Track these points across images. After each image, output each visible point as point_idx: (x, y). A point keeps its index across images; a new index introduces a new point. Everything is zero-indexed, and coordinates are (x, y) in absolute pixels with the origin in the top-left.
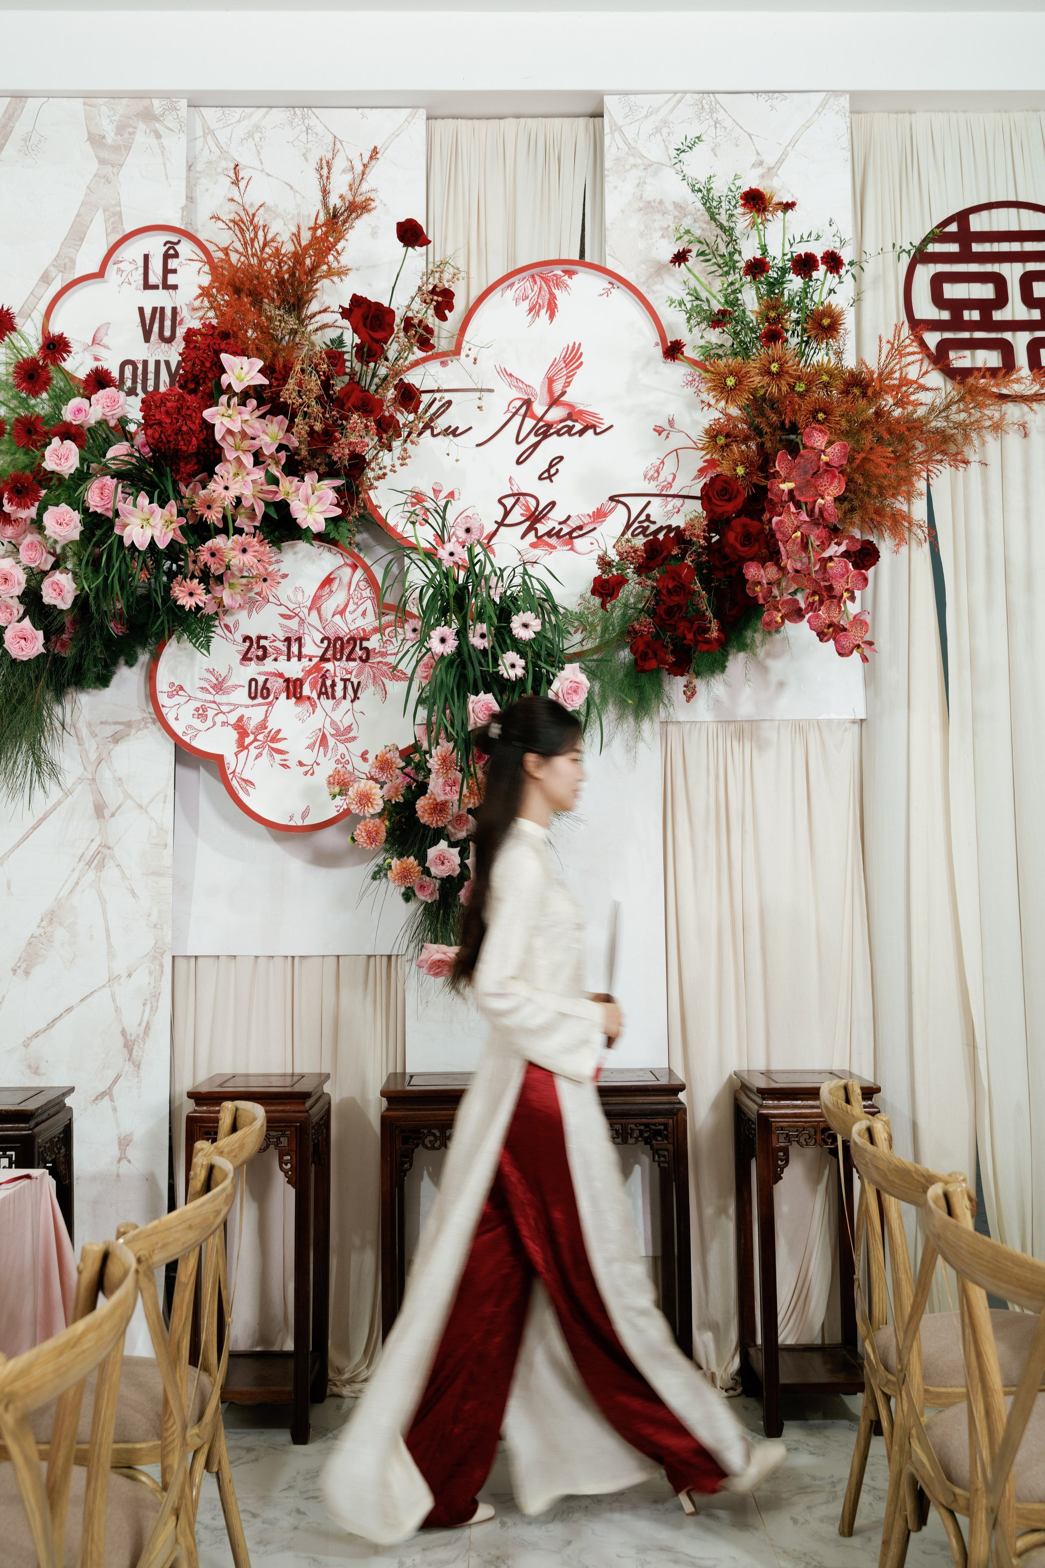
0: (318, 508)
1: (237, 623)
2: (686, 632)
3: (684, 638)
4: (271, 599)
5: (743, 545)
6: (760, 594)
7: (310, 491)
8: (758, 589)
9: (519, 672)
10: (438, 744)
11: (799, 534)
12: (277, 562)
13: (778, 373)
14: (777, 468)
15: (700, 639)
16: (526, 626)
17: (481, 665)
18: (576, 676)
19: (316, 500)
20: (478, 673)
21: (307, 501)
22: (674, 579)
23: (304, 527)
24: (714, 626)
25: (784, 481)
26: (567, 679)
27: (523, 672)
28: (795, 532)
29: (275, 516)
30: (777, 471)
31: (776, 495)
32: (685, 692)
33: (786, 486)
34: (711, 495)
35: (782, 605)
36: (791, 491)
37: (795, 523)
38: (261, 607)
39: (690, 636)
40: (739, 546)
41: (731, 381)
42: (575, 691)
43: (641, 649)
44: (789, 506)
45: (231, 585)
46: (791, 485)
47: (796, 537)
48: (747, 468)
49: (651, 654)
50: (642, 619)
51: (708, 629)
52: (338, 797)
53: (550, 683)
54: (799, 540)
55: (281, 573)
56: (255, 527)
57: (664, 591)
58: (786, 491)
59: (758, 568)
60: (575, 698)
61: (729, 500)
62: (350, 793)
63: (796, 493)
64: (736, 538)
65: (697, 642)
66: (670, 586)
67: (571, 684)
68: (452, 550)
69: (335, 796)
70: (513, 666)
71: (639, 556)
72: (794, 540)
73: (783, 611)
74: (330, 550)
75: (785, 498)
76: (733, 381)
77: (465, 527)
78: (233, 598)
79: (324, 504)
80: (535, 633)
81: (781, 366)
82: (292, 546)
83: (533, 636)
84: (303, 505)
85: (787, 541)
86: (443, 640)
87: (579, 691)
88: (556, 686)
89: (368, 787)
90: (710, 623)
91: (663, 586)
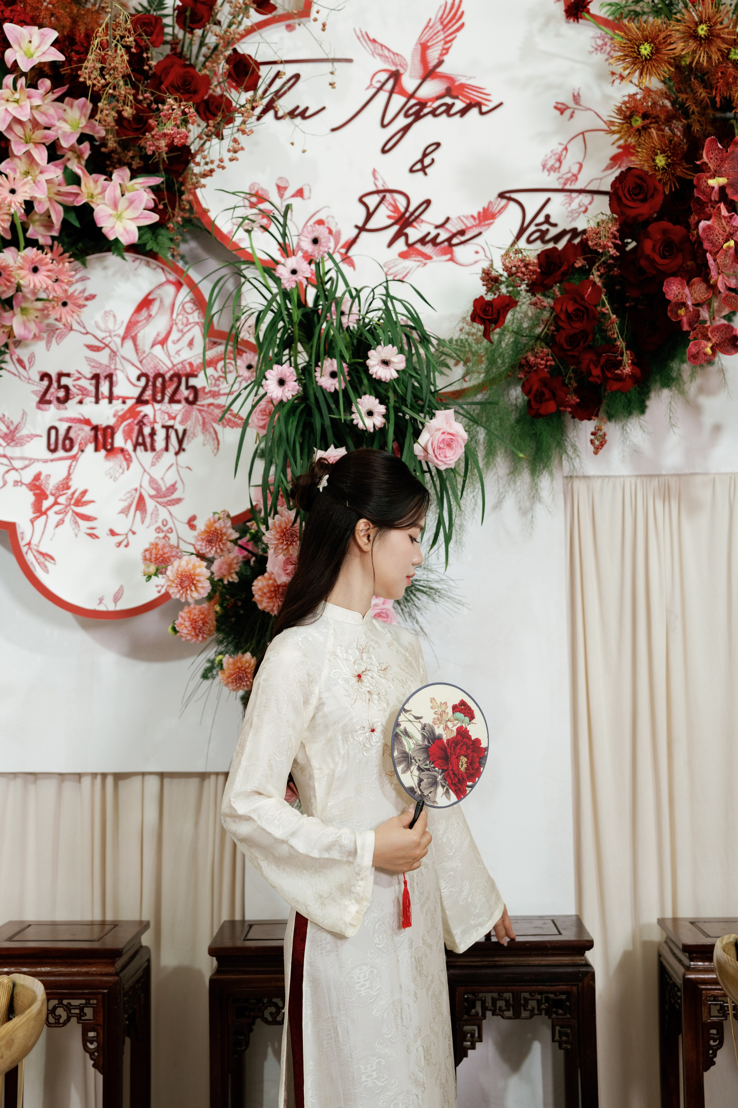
0: (129, 214)
1: (32, 358)
2: (592, 367)
3: (590, 374)
4: (75, 326)
5: (663, 257)
6: (685, 319)
7: (118, 192)
8: (682, 312)
9: (378, 421)
10: (276, 513)
11: (732, 243)
12: (83, 279)
13: (707, 38)
14: (705, 159)
15: (609, 375)
16: (386, 363)
17: (330, 411)
18: (451, 426)
19: (126, 204)
20: (328, 423)
21: (115, 205)
22: (575, 301)
23: (112, 238)
24: (627, 359)
25: (713, 177)
26: (439, 430)
27: (383, 420)
28: (727, 240)
29: (77, 224)
30: (705, 164)
31: (704, 193)
32: (592, 442)
33: (715, 182)
34: (621, 194)
35: (712, 332)
36: (722, 189)
37: (728, 229)
38: (61, 337)
39: (596, 372)
40: (657, 258)
41: (645, 50)
42: (449, 445)
43: (535, 388)
44: (719, 208)
45: (24, 311)
46: (722, 181)
47: (729, 247)
48: (668, 157)
49: (548, 394)
50: (538, 349)
51: (619, 364)
52: (153, 577)
53: (417, 434)
54: (732, 251)
55: (86, 294)
56: (53, 238)
57: (563, 316)
58: (716, 188)
59: (682, 284)
60: (449, 453)
61: (644, 200)
62: (169, 573)
63: (729, 191)
64: (654, 248)
65: (606, 379)
66: (570, 309)
67: (443, 436)
68: (295, 266)
69: (149, 577)
70: (370, 413)
71: (530, 271)
72: (726, 251)
73: (714, 340)
74: (148, 264)
75: (715, 197)
76: (649, 49)
77: (312, 236)
78: (25, 327)
79: (136, 209)
80: (398, 371)
81: (710, 28)
82: (101, 260)
83: (395, 375)
84: (110, 211)
85: (718, 252)
86: (282, 382)
87: (454, 445)
88: (424, 438)
89: (191, 566)
90: (622, 355)
91: (561, 310)
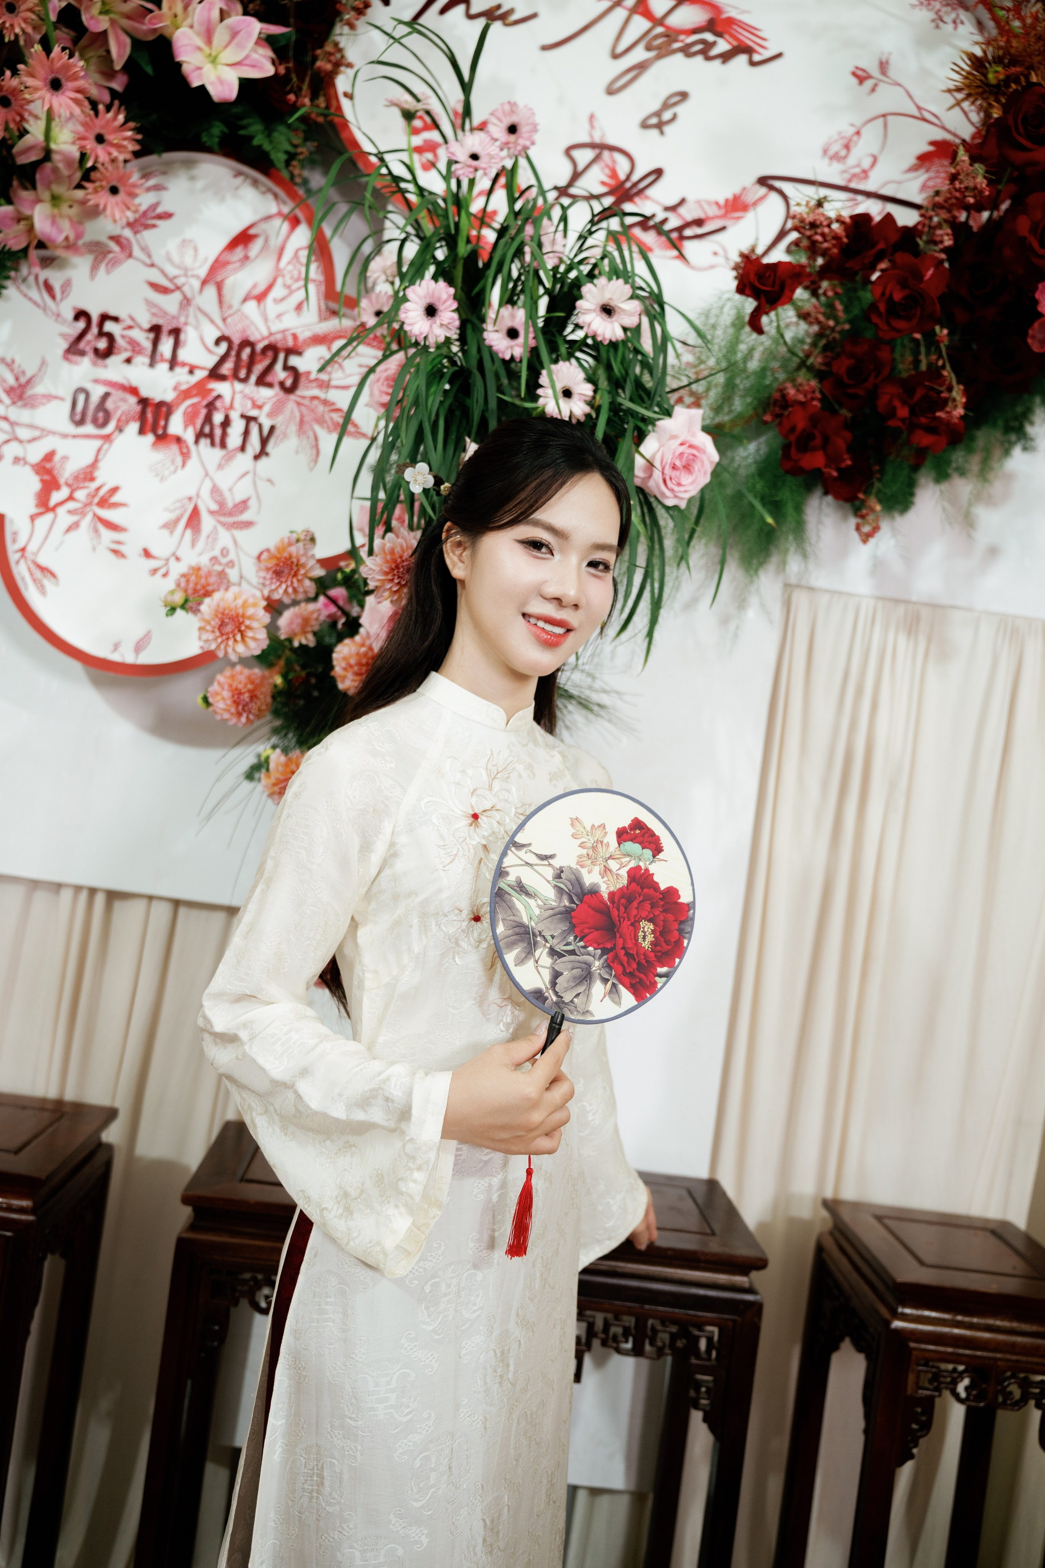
0: (230, 55)
1: (67, 285)
2: (897, 403)
3: (892, 413)
4: (137, 252)
7: (216, 14)
9: (577, 408)
10: (389, 529)
12: (158, 188)
15: (924, 419)
16: (608, 310)
17: (500, 390)
18: (693, 435)
19: (226, 38)
20: (493, 404)
21: (209, 36)
22: (906, 284)
23: (195, 83)
24: (958, 394)
26: (674, 437)
27: (587, 409)
29: (149, 70)
34: (1011, 124)
38: (115, 263)
39: (904, 413)
40: (1036, 245)
42: (687, 468)
43: (799, 428)
45: (55, 199)
50: (803, 379)
51: (945, 403)
52: (179, 612)
53: (640, 437)
55: (160, 210)
56: (112, 92)
57: (882, 307)
60: (686, 479)
61: (1043, 141)
62: (204, 608)
64: (1033, 230)
65: (916, 426)
66: (898, 296)
67: (682, 449)
68: (477, 150)
69: (173, 610)
70: (567, 393)
74: (255, 183)
77: (508, 122)
78: (54, 222)
79: (241, 46)
80: (625, 329)
82: (189, 164)
83: (619, 335)
84: (199, 42)
86: (431, 311)
87: (697, 466)
88: (649, 446)
89: (240, 602)
90: (950, 389)
91: (883, 294)
